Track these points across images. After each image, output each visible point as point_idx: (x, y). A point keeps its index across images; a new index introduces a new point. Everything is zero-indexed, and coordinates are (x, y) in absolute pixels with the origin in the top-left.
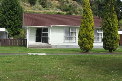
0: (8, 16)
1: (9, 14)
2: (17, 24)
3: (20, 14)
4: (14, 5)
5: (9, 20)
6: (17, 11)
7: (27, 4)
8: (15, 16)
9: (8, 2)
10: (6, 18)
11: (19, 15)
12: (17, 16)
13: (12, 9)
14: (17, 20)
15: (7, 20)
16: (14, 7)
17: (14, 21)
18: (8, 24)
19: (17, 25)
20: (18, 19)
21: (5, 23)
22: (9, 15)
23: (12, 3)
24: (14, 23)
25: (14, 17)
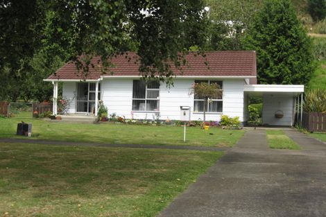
0: (273, 53)
1: (278, 46)
2: (296, 72)
3: (304, 46)
4: (289, 23)
5: (276, 63)
6: (296, 38)
7: (303, 19)
8: (292, 50)
9: (271, 16)
10: (269, 57)
11: (301, 49)
12: (298, 50)
13: (284, 34)
14: (296, 63)
15: (271, 64)
16: (289, 29)
17: (291, 64)
18: (275, 73)
19: (297, 75)
20: (299, 58)
21: (267, 72)
22: (276, 50)
23: (282, 17)
24: (290, 69)
25: (289, 55)
